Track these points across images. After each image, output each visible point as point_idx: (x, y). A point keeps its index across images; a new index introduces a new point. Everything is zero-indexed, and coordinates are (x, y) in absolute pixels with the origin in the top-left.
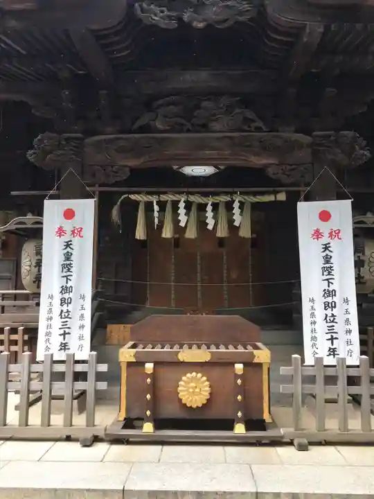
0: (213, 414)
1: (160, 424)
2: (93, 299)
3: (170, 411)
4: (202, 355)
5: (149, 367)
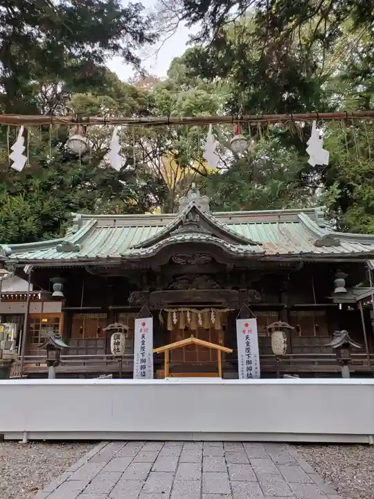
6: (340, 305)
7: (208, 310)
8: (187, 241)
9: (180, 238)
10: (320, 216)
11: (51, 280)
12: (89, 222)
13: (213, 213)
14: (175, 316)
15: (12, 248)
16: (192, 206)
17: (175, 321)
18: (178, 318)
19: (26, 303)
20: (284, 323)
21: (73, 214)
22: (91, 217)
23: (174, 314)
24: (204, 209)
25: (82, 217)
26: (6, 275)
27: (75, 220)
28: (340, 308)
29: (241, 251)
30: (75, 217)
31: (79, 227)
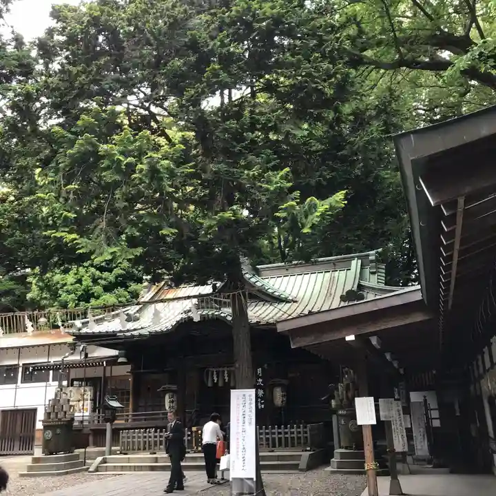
17: (215, 380)
18: (218, 377)
23: (214, 373)
31: (149, 291)
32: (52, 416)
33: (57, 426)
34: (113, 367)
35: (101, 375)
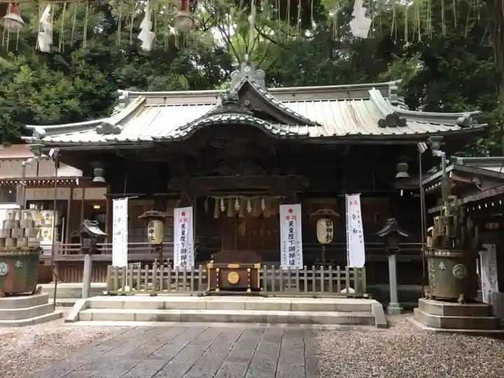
0: (240, 286)
1: (221, 289)
2: (195, 246)
3: (224, 285)
4: (236, 266)
5: (218, 270)
6: (402, 191)
7: (258, 197)
8: (224, 122)
9: (217, 119)
10: (393, 92)
11: (92, 164)
12: (137, 99)
13: (269, 89)
14: (222, 204)
15: (47, 130)
16: (244, 82)
17: (223, 208)
18: (226, 205)
19: (53, 189)
20: (330, 210)
21: (119, 91)
22: (139, 95)
23: (222, 201)
24: (258, 85)
25: (129, 94)
26: (30, 160)
27: (121, 98)
28: (402, 194)
29: (282, 133)
30: (121, 94)
31: (126, 106)
32: (7, 243)
33: (16, 258)
34: (87, 189)
35: (68, 198)
